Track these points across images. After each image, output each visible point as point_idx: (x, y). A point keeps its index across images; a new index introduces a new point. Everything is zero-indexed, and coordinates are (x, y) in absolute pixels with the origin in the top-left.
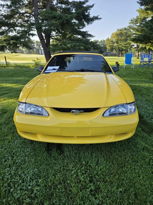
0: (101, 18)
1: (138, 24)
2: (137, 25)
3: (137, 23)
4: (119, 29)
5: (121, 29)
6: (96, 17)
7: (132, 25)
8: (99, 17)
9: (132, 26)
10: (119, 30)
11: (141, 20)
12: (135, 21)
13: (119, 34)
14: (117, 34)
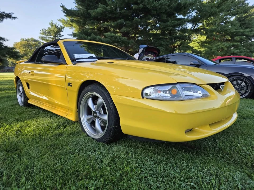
0: (16, 18)
1: (52, 37)
2: (50, 37)
3: (51, 35)
4: (24, 38)
5: (27, 39)
6: (7, 14)
7: (44, 36)
8: (13, 16)
9: (45, 38)
10: (25, 40)
11: (55, 33)
12: (47, 32)
13: (26, 45)
14: (24, 45)
